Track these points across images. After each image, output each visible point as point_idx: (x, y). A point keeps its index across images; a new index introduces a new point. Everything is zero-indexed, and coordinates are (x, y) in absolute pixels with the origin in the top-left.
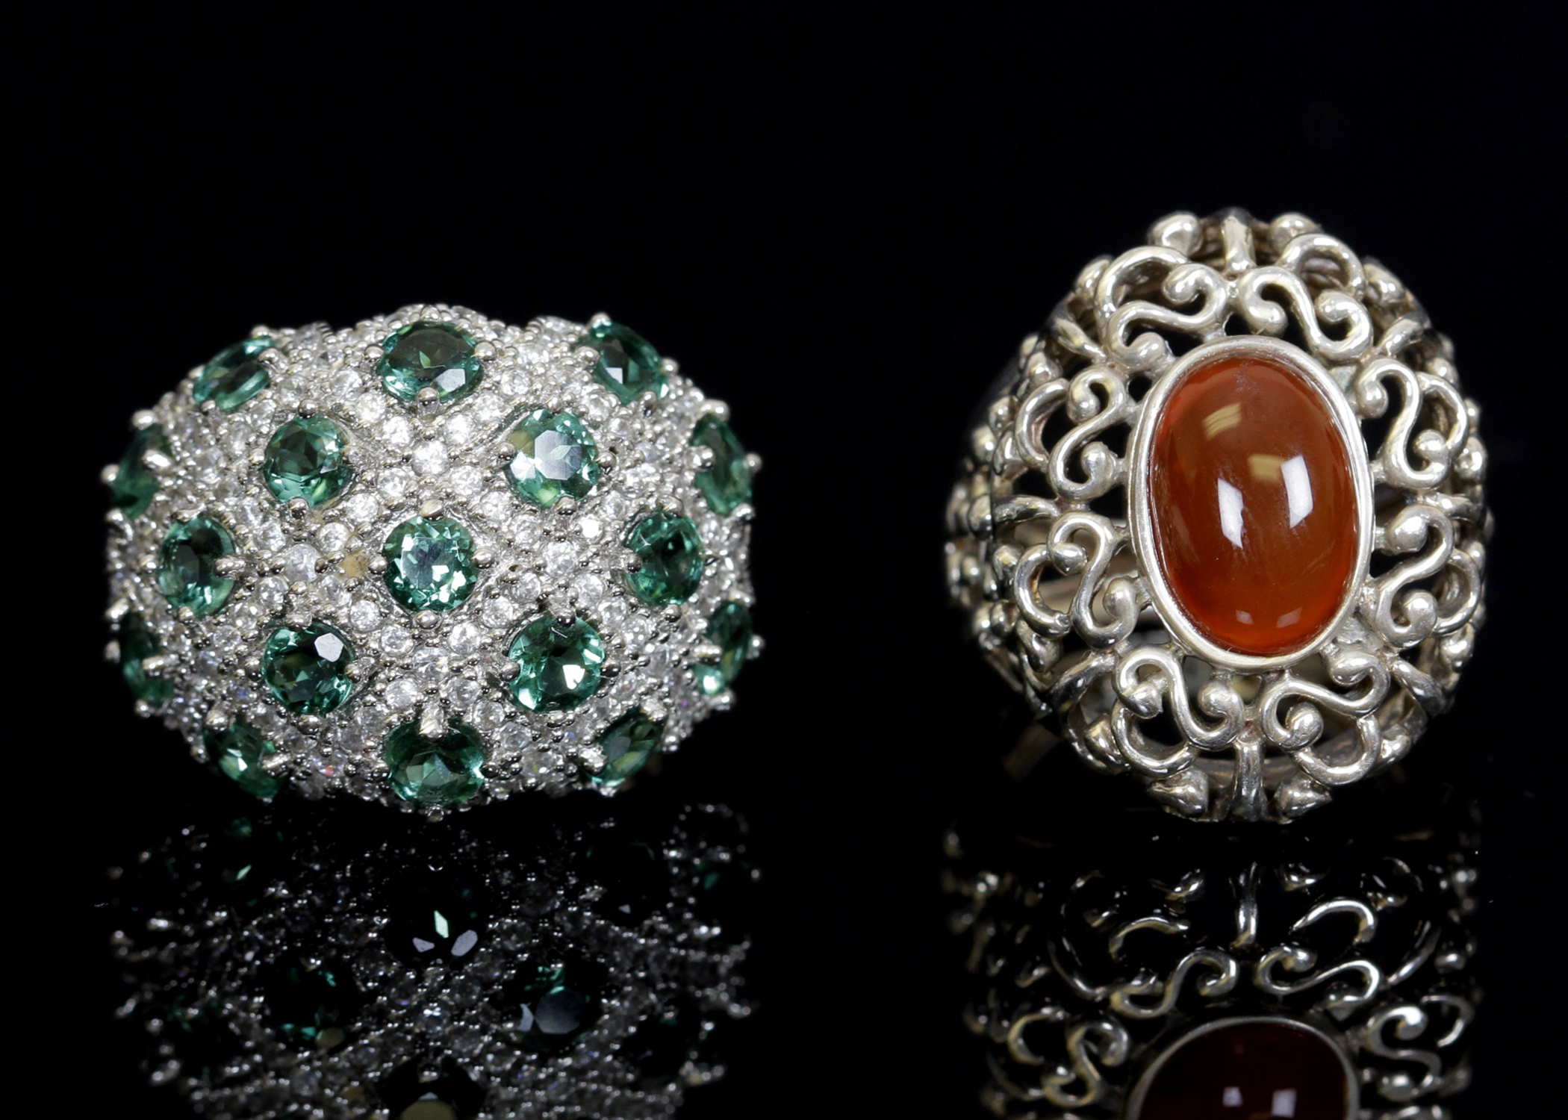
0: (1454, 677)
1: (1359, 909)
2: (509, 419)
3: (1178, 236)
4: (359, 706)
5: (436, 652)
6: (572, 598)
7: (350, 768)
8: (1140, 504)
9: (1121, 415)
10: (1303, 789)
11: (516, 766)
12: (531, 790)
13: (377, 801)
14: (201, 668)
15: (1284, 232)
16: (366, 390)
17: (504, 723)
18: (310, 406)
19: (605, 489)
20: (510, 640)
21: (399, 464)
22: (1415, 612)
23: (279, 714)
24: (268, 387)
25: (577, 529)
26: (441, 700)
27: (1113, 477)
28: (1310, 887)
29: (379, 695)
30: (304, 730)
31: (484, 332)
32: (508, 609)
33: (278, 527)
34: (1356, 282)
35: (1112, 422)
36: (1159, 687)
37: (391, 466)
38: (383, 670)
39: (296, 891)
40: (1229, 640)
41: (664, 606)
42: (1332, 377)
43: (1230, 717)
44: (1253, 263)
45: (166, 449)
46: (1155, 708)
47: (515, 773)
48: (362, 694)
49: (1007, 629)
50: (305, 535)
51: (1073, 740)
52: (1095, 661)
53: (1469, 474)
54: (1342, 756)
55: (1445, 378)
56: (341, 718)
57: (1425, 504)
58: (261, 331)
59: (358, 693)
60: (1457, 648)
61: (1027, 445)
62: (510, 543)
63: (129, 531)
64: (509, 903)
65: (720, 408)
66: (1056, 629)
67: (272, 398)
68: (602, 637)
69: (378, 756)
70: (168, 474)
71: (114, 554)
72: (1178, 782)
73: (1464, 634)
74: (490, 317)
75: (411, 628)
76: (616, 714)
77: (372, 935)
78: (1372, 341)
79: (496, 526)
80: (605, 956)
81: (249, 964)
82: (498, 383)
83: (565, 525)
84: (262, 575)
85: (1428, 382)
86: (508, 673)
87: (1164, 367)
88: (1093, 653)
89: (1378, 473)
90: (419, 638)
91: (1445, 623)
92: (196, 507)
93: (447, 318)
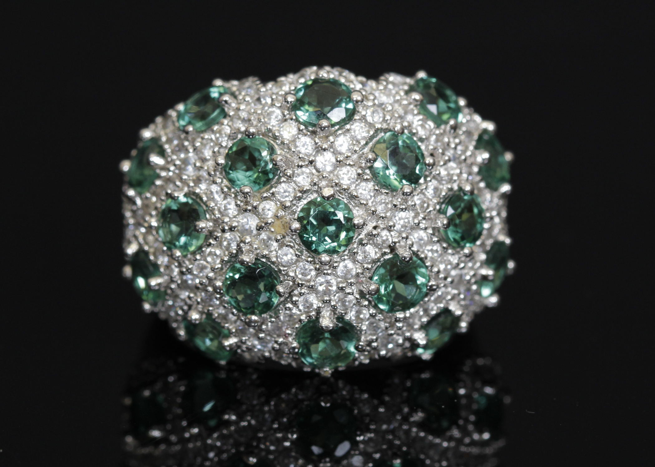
2: (372, 138)
4: (282, 310)
5: (329, 277)
6: (410, 245)
7: (276, 346)
11: (375, 344)
12: (383, 358)
13: (290, 365)
14: (184, 285)
16: (286, 120)
17: (368, 319)
18: (252, 130)
19: (429, 179)
20: (373, 271)
21: (307, 166)
23: (233, 313)
24: (225, 117)
25: (413, 203)
26: (332, 306)
29: (295, 304)
30: (249, 324)
31: (354, 85)
32: (372, 252)
33: (233, 203)
37: (301, 166)
38: (297, 288)
39: (241, 418)
41: (463, 248)
45: (162, 153)
47: (375, 349)
48: (284, 303)
50: (249, 208)
56: (271, 317)
58: (218, 82)
59: (282, 302)
62: (374, 212)
63: (139, 202)
64: (369, 424)
65: (490, 126)
67: (228, 125)
68: (427, 267)
69: (293, 339)
70: (164, 168)
71: (128, 214)
74: (357, 74)
75: (314, 264)
76: (434, 312)
77: (287, 444)
79: (365, 202)
80: (424, 454)
81: (211, 460)
82: (365, 116)
83: (406, 201)
84: (223, 231)
86: (372, 290)
90: (319, 269)
92: (182, 190)
93: (332, 76)
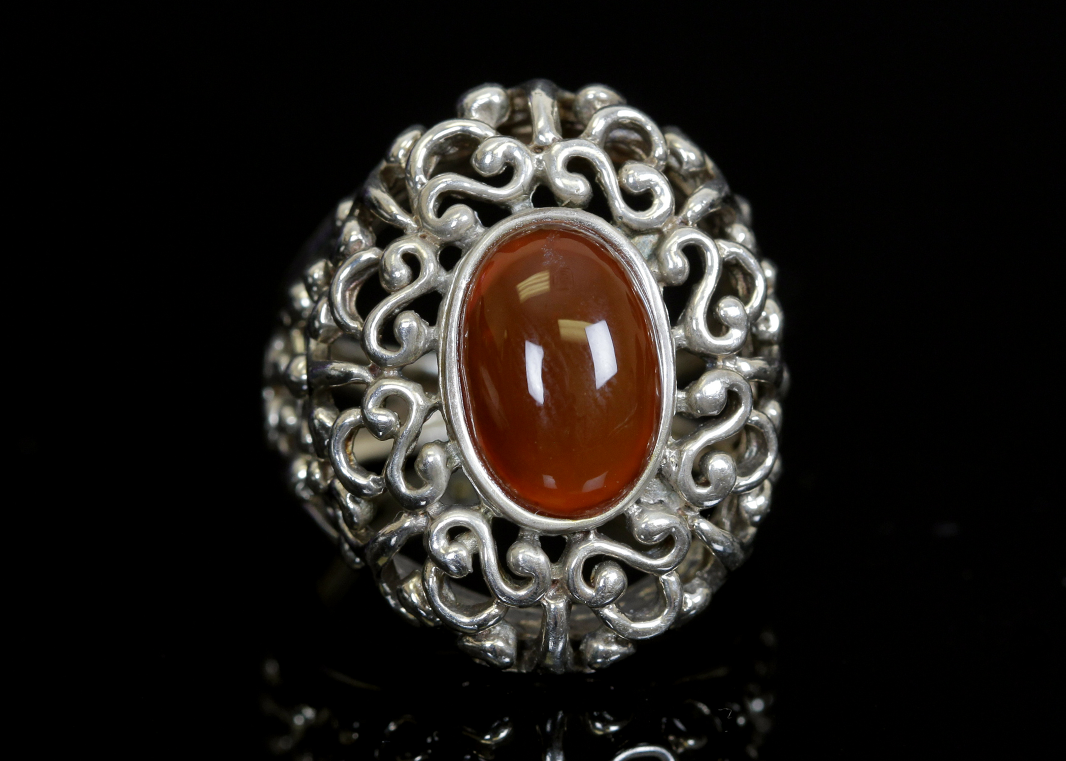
0: (752, 530)
1: (663, 754)
3: (487, 107)
8: (451, 372)
9: (433, 284)
10: (607, 642)
15: (589, 104)
22: (715, 472)
27: (424, 345)
28: (615, 734)
34: (659, 151)
35: (424, 291)
36: (469, 547)
40: (537, 504)
42: (634, 246)
43: (537, 577)
44: (559, 137)
46: (465, 568)
49: (323, 485)
51: (387, 594)
52: (408, 522)
53: (767, 336)
54: (645, 609)
55: (742, 245)
57: (724, 368)
60: (755, 503)
61: (342, 312)
66: (370, 490)
72: (487, 637)
73: (762, 490)
78: (674, 211)
85: (727, 248)
87: (474, 237)
88: (405, 514)
89: (680, 339)
91: (743, 482)
